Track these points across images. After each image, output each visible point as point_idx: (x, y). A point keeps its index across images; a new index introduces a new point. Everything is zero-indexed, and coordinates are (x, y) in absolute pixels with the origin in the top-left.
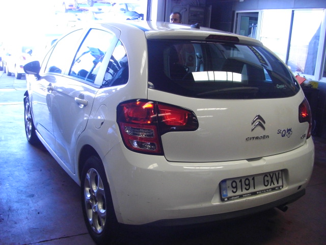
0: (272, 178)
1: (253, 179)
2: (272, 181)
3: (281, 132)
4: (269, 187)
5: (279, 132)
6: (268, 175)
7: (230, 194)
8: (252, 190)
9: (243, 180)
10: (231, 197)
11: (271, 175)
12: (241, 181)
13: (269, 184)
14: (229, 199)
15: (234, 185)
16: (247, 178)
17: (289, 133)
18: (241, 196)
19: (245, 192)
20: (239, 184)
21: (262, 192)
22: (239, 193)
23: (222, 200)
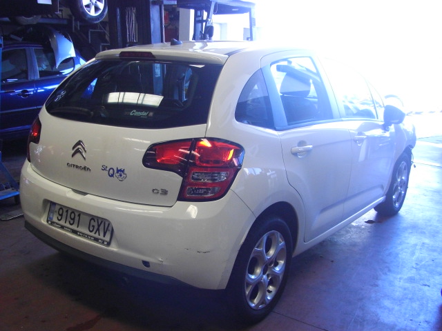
0: (99, 226)
1: (79, 215)
2: (98, 230)
3: (108, 169)
4: (92, 234)
5: (104, 168)
6: (96, 220)
7: (55, 220)
8: (74, 227)
9: (69, 212)
10: (54, 223)
11: (100, 221)
12: (67, 211)
13: (94, 232)
14: (52, 223)
15: (61, 213)
16: (73, 211)
17: (121, 175)
18: (62, 227)
19: (67, 225)
20: (65, 214)
21: (83, 235)
22: (62, 222)
23: (48, 221)
